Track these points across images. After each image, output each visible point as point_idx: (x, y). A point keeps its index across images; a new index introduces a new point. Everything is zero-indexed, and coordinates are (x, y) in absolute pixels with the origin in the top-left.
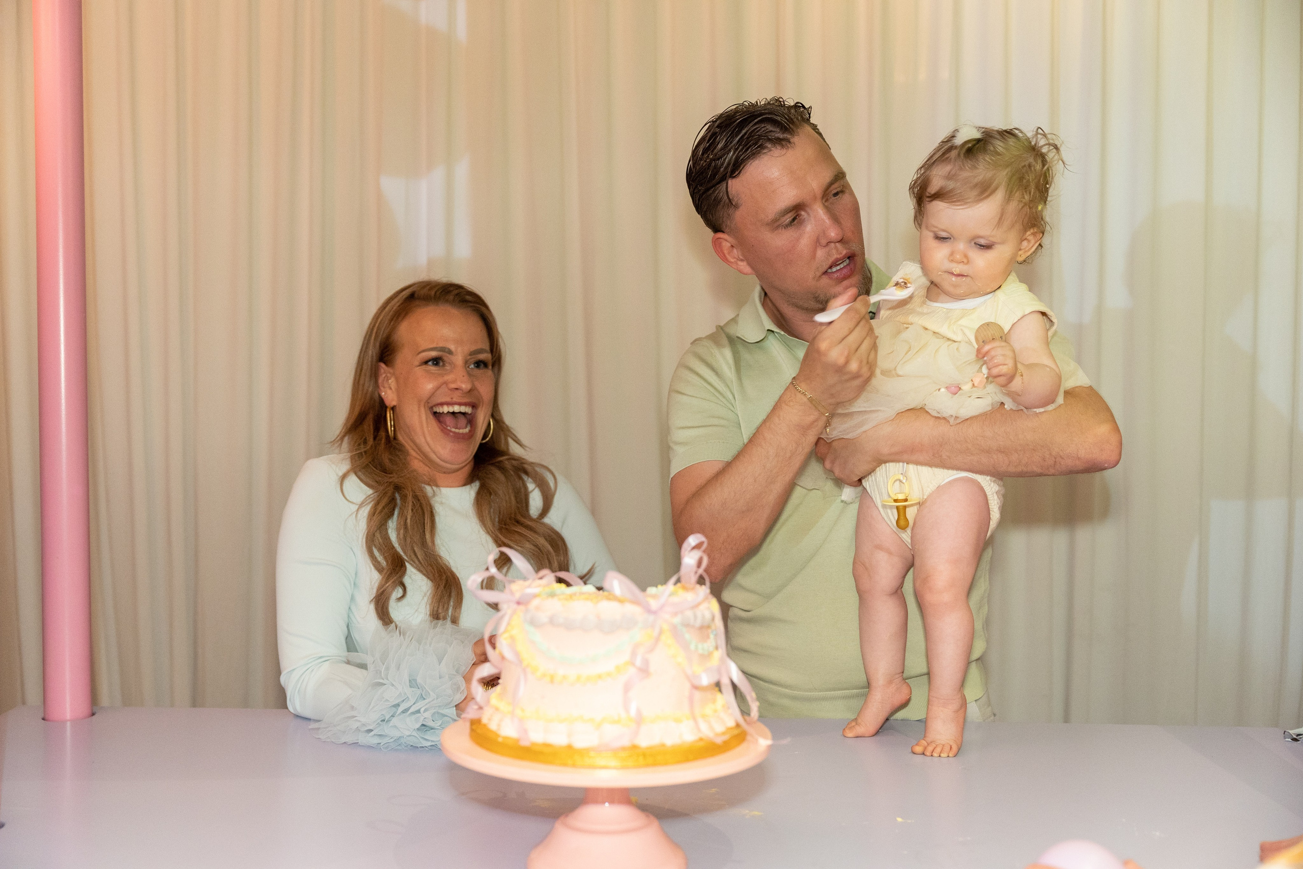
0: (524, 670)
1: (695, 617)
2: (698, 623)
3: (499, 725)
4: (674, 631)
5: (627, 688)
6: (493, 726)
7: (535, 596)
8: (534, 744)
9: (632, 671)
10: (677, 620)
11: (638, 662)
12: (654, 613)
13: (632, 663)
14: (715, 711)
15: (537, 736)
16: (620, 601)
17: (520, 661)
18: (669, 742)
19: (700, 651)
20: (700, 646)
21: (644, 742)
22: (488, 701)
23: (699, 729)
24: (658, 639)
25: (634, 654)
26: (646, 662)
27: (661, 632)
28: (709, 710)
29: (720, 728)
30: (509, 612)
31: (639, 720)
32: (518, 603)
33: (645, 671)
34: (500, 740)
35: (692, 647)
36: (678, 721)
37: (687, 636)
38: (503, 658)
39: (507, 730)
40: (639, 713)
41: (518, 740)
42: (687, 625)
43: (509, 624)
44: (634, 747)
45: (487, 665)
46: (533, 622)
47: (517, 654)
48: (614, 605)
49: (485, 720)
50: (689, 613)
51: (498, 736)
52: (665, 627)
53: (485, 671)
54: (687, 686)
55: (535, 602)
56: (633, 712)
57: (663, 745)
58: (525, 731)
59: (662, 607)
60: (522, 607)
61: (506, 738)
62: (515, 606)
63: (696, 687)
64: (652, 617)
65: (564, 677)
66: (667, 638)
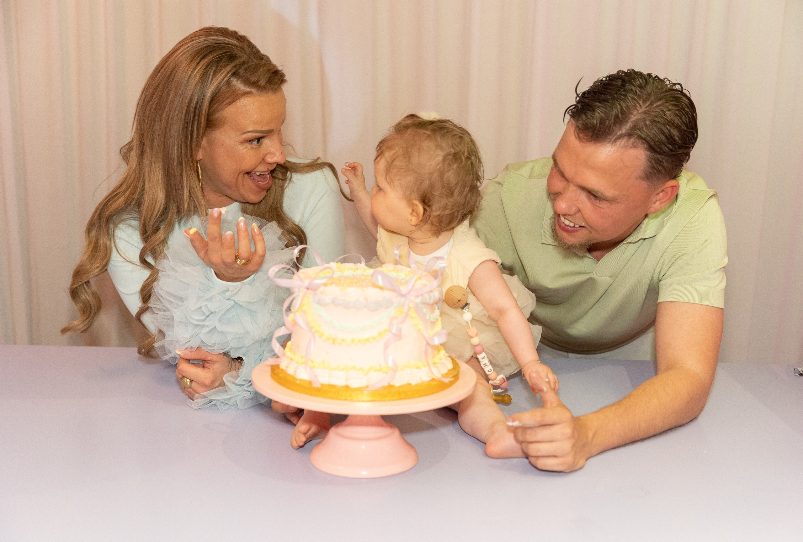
0: (313, 334)
1: (430, 297)
2: (432, 301)
3: (295, 372)
4: (417, 309)
5: (386, 347)
6: (290, 371)
7: (321, 284)
8: (323, 385)
9: (390, 336)
10: (418, 300)
11: (394, 330)
12: (404, 296)
13: (390, 331)
14: (441, 359)
15: (323, 379)
16: (381, 288)
17: (311, 329)
18: (413, 382)
19: (432, 320)
20: (431, 316)
21: (397, 383)
22: (283, 352)
23: (432, 374)
24: (407, 315)
25: (391, 324)
26: (400, 330)
27: (409, 309)
28: (436, 359)
29: (444, 371)
30: (301, 294)
31: (395, 369)
32: (308, 289)
33: (398, 336)
34: (298, 382)
35: (428, 318)
36: (418, 368)
37: (424, 310)
38: (295, 323)
39: (302, 375)
40: (394, 364)
41: (310, 382)
42: (424, 304)
43: (301, 303)
44: (391, 386)
45: (283, 328)
46: (319, 302)
47: (307, 324)
48: (377, 291)
49: (283, 366)
50: (426, 296)
51: (296, 379)
52: (411, 305)
53: (282, 332)
54: (425, 345)
55: (322, 288)
56: (390, 364)
57: (409, 385)
58: (315, 376)
59: (409, 292)
60: (311, 292)
61: (301, 380)
62: (305, 290)
63: (430, 346)
64: (403, 299)
65: (343, 340)
66: (413, 314)
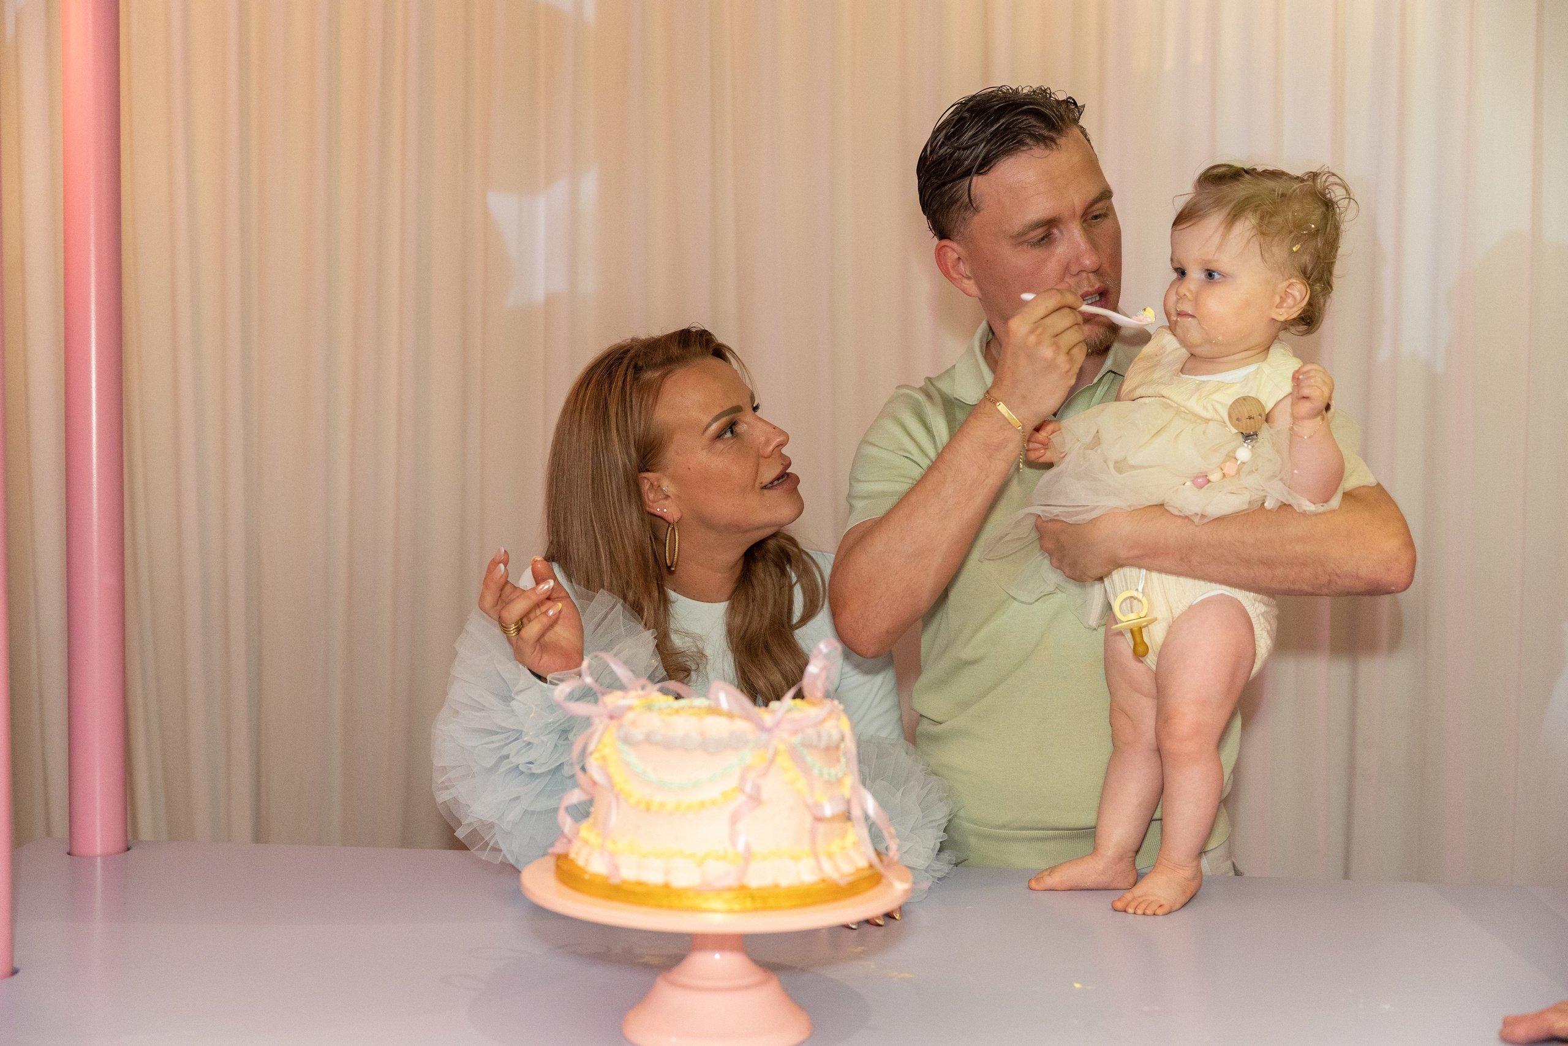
0: (617, 797)
1: (819, 736)
2: (823, 743)
3: (587, 860)
4: (794, 754)
5: (735, 819)
6: (581, 862)
7: (630, 708)
8: (624, 882)
9: (741, 798)
11: (748, 788)
12: (769, 730)
13: (741, 790)
14: (843, 848)
15: (629, 873)
16: (730, 715)
17: (613, 786)
18: (784, 882)
19: (827, 777)
20: (825, 771)
21: (755, 880)
22: (577, 832)
23: (821, 869)
24: (772, 761)
25: (743, 779)
26: (757, 788)
27: (776, 754)
28: (835, 847)
29: (847, 868)
30: (601, 728)
31: (748, 856)
32: (612, 717)
33: (756, 799)
34: (587, 877)
35: (816, 772)
36: (795, 858)
37: (809, 759)
38: (594, 783)
39: (596, 865)
40: (748, 848)
41: (607, 878)
42: (808, 745)
43: (599, 741)
44: (743, 888)
46: (627, 740)
47: (609, 777)
48: (721, 720)
49: (572, 855)
50: (811, 732)
51: (585, 872)
52: (782, 747)
53: (575, 797)
54: (808, 819)
55: (630, 716)
56: (741, 847)
57: (777, 886)
58: (617, 868)
59: (778, 724)
60: (614, 723)
61: (595, 875)
62: (607, 721)
63: (819, 819)
64: (764, 736)
65: (662, 805)
66: (783, 761)
